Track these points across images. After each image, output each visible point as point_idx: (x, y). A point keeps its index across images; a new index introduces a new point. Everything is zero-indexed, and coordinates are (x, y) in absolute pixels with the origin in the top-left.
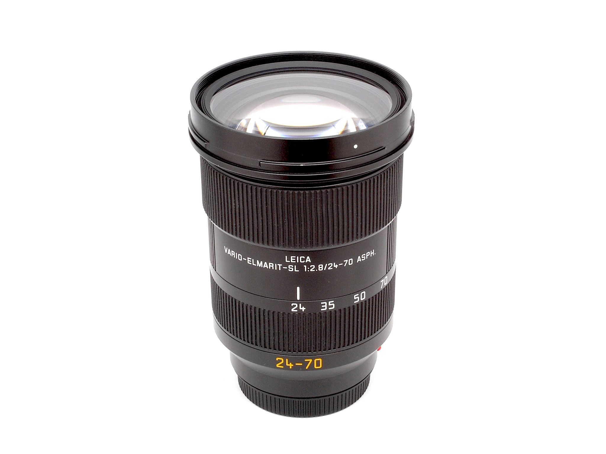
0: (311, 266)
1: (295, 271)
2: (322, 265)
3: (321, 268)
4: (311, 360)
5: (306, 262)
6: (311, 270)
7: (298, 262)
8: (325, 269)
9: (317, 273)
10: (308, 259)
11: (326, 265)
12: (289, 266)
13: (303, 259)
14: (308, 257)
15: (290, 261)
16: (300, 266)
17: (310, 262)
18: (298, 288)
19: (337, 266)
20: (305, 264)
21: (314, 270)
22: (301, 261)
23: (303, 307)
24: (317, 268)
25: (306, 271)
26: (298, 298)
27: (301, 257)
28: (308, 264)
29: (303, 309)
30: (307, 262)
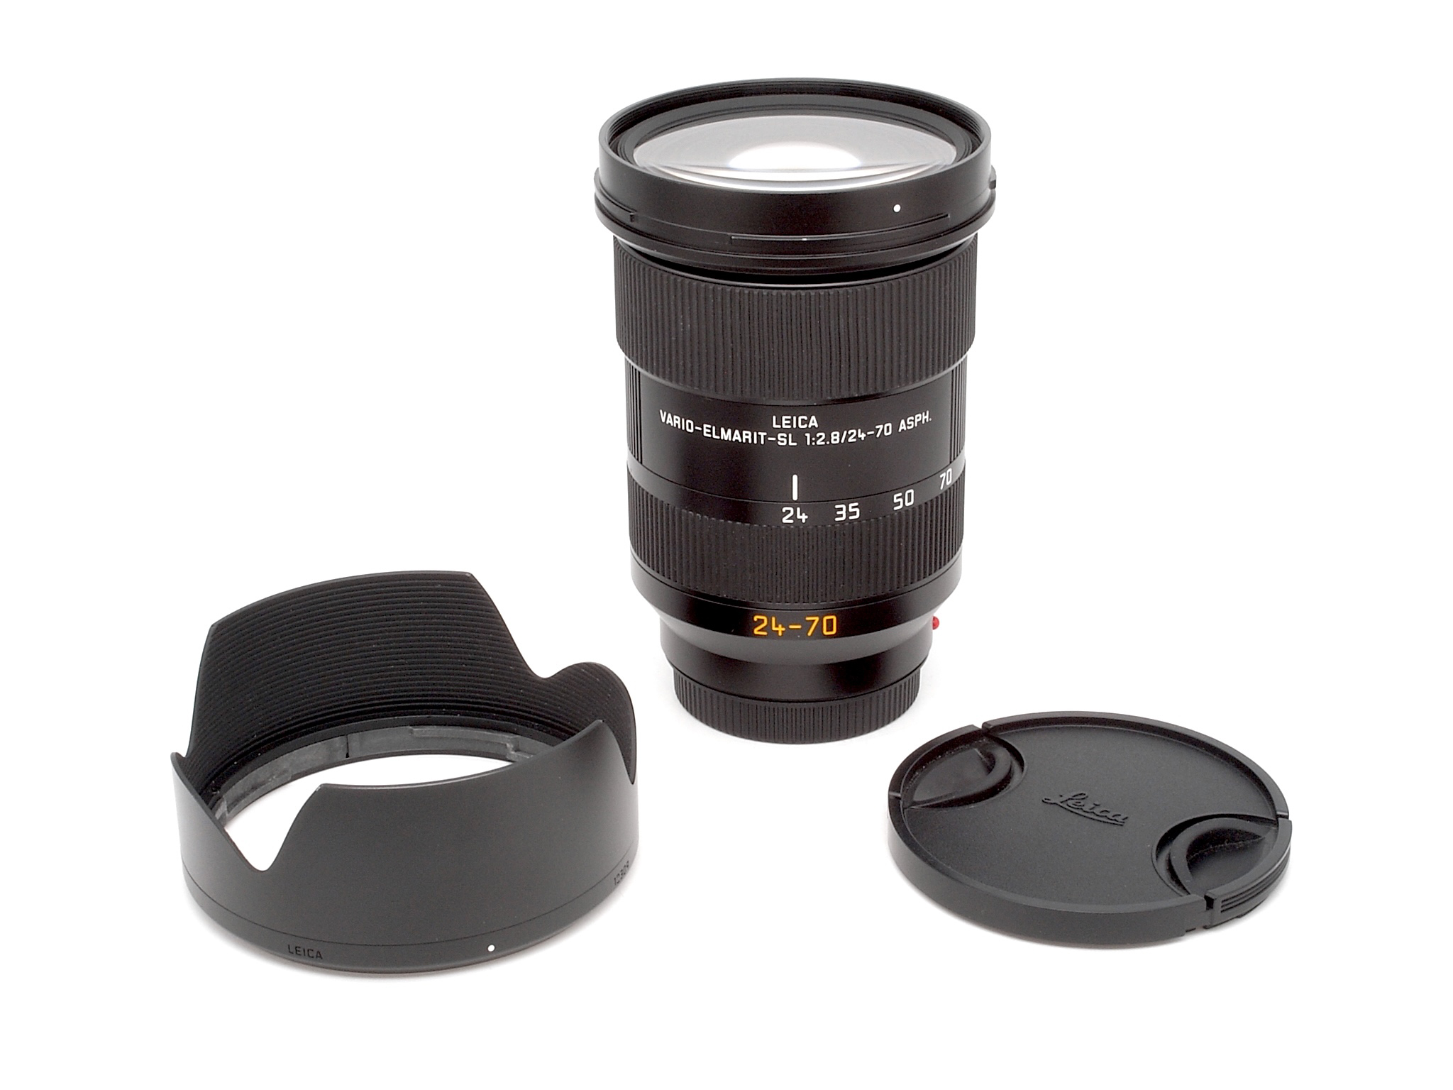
0: (818, 435)
1: (790, 444)
2: (838, 433)
3: (835, 438)
4: (817, 619)
5: (810, 426)
6: (819, 443)
7: (795, 426)
8: (842, 441)
9: (829, 447)
10: (814, 422)
11: (845, 432)
12: (780, 435)
13: (804, 422)
14: (813, 418)
15: (781, 425)
16: (798, 434)
17: (817, 426)
18: (795, 478)
19: (865, 435)
20: (807, 430)
21: (823, 443)
22: (800, 426)
23: (804, 514)
24: (828, 438)
25: (808, 443)
26: (795, 497)
27: (800, 418)
28: (813, 431)
29: (804, 517)
30: (812, 426)
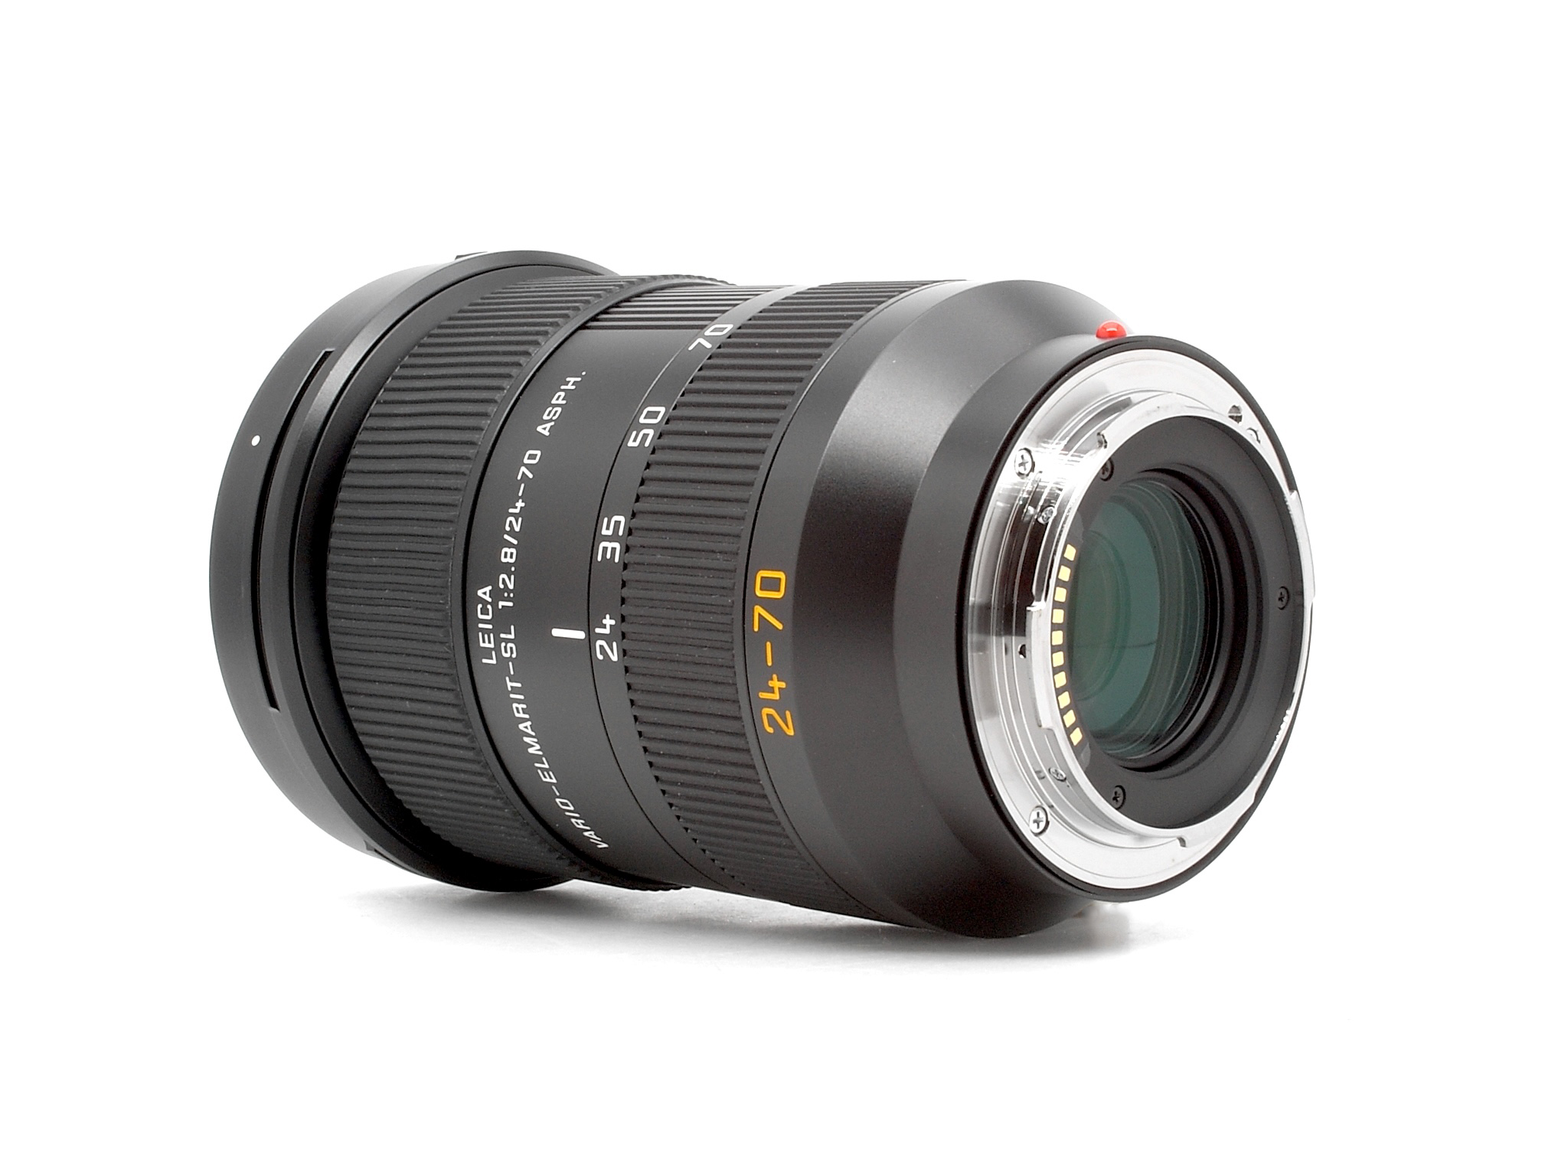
0: (502, 586)
1: (512, 636)
2: (505, 550)
3: (508, 555)
4: (759, 610)
5: (490, 600)
6: (511, 587)
7: (490, 627)
8: (515, 542)
9: (520, 569)
10: (484, 593)
11: (506, 537)
12: (505, 655)
13: (485, 611)
14: (480, 593)
15: (492, 649)
16: (501, 620)
17: (490, 588)
18: (557, 632)
19: (520, 501)
20: (494, 604)
21: (512, 577)
22: (489, 617)
23: (604, 621)
24: (506, 568)
25: (510, 604)
26: (580, 635)
27: (481, 616)
28: (497, 594)
29: (608, 621)
30: (490, 597)
